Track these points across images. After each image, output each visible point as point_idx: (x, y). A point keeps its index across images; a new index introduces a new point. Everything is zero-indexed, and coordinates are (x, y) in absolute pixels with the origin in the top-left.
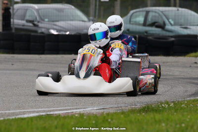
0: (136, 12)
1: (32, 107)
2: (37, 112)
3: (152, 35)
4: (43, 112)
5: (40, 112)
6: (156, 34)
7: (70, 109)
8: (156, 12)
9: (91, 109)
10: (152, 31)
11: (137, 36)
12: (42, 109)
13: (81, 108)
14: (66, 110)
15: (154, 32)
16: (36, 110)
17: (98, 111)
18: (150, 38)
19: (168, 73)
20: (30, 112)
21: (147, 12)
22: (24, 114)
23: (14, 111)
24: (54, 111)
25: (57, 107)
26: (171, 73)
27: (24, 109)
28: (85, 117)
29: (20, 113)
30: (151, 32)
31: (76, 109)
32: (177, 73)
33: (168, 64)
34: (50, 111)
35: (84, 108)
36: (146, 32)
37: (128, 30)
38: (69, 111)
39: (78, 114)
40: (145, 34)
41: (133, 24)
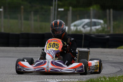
11: (83, 35)
18: (93, 36)
19: (105, 59)
26: (107, 59)
32: (111, 59)
33: (105, 53)
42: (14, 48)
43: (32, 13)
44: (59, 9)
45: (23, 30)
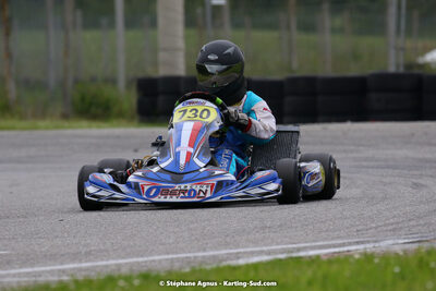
1: (256, 243)
2: (269, 253)
4: (282, 253)
5: (275, 252)
7: (343, 245)
9: (391, 242)
12: (280, 247)
13: (368, 242)
14: (334, 246)
16: (265, 248)
17: (407, 246)
20: (252, 254)
22: (238, 258)
23: (216, 253)
24: (305, 249)
25: (314, 241)
27: (237, 246)
28: (376, 261)
29: (229, 256)
31: (358, 243)
34: (299, 250)
35: (376, 242)
38: (341, 249)
39: (360, 254)
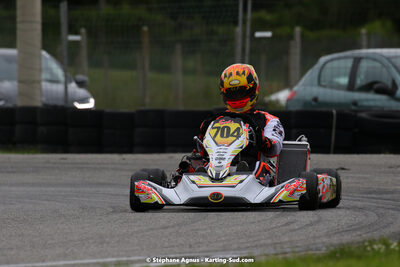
0: (332, 60)
3: (368, 109)
6: (375, 107)
8: (375, 60)
10: (367, 100)
11: (334, 112)
15: (372, 103)
18: (363, 115)
21: (357, 60)
30: (365, 103)
36: (355, 103)
37: (315, 99)
40: (353, 108)
41: (324, 86)
42: (115, 157)
43: (178, 47)
44: (258, 34)
45: (147, 100)
